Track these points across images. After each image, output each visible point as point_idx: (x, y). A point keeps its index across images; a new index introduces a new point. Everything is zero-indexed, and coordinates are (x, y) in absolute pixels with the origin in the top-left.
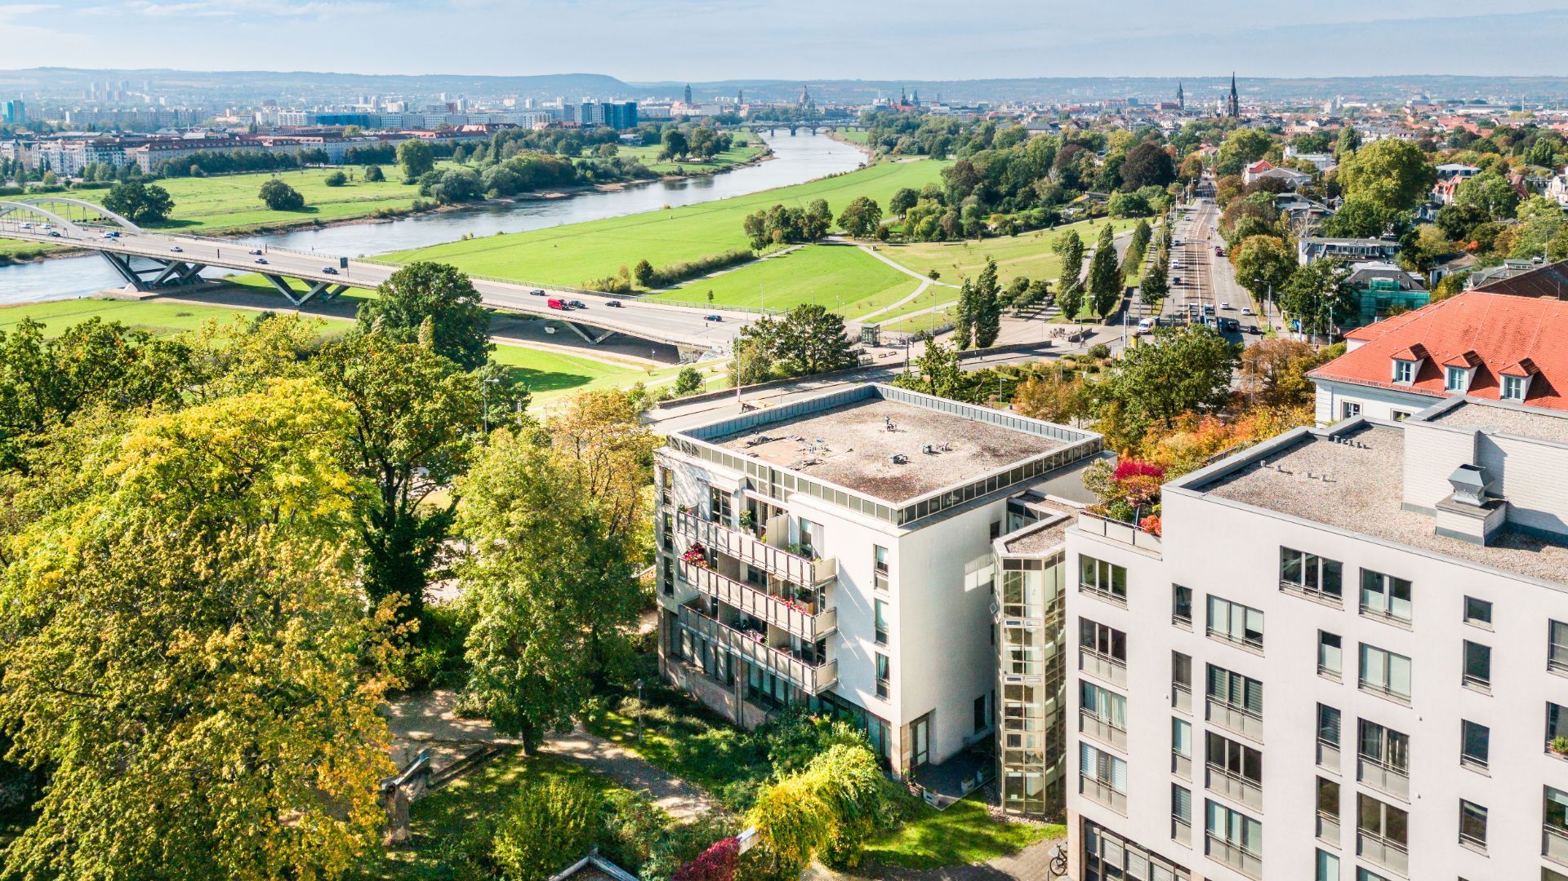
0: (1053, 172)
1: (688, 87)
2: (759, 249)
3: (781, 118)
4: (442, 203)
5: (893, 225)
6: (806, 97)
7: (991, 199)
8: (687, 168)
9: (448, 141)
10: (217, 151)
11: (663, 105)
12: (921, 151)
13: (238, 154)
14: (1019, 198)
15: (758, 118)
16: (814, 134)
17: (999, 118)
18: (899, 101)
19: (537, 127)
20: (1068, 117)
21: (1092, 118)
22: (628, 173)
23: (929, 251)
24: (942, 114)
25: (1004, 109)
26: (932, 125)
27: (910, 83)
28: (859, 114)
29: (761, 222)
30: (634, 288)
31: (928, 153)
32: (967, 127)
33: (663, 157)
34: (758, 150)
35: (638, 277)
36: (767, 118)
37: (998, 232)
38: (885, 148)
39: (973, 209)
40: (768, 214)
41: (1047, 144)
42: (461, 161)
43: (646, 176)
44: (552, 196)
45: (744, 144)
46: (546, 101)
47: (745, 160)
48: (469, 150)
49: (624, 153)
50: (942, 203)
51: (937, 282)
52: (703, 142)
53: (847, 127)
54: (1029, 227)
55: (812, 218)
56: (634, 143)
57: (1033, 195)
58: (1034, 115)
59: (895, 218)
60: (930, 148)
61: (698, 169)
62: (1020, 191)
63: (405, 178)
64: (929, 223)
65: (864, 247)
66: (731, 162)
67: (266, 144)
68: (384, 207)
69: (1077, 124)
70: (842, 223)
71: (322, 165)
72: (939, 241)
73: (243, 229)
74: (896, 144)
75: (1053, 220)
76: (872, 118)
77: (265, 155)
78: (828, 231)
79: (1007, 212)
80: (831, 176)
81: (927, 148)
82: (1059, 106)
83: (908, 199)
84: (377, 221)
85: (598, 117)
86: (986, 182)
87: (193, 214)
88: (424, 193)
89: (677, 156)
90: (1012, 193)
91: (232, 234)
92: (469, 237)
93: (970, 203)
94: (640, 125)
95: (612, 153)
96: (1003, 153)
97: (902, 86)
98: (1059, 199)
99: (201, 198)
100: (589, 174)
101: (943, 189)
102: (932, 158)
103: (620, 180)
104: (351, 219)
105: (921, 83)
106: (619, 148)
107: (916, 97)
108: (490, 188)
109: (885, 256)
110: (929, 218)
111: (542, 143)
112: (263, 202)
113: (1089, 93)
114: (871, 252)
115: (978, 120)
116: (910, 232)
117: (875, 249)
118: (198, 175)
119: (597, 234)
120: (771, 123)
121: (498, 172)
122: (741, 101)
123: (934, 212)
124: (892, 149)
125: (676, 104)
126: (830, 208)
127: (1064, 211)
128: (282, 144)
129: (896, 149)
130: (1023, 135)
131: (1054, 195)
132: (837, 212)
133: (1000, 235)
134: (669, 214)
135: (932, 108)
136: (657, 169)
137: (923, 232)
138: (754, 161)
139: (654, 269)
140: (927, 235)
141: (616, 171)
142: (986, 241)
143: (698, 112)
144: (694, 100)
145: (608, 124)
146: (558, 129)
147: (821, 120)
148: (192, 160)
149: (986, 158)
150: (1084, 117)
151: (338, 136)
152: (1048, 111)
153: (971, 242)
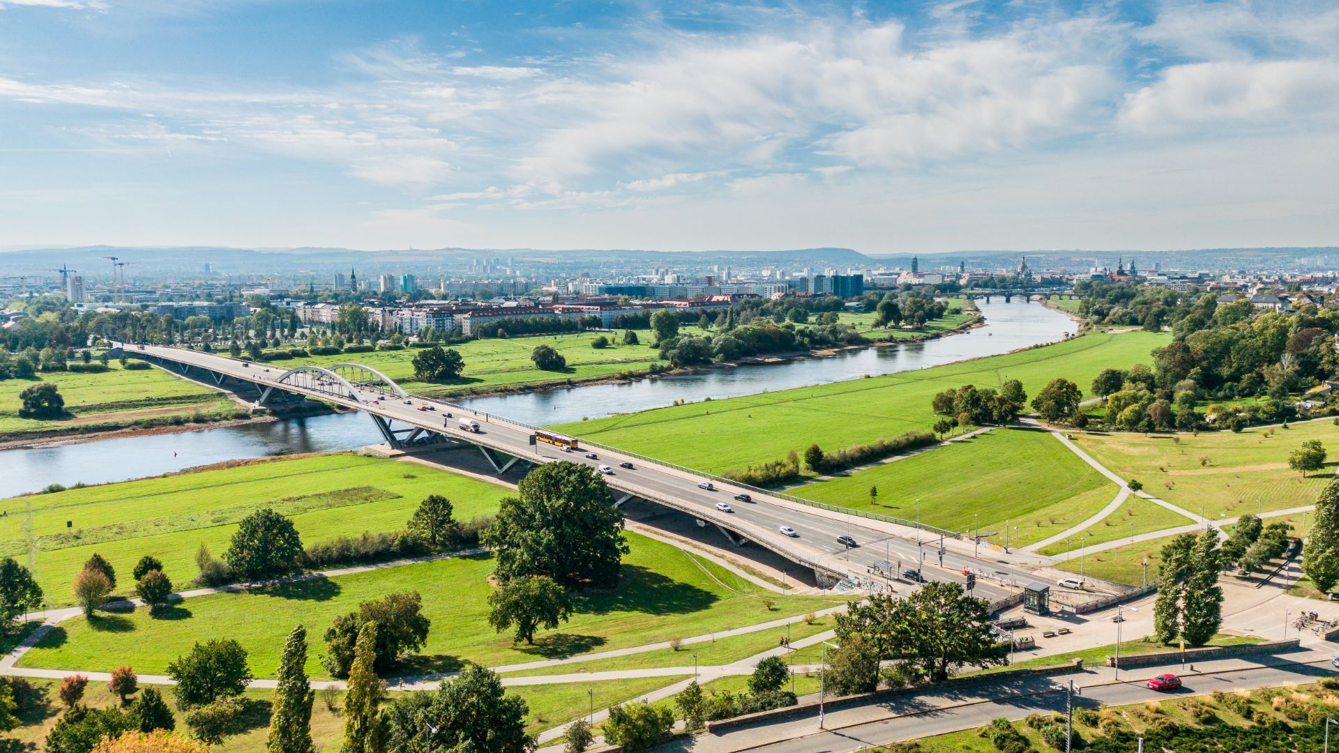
0: (1287, 358)
1: (915, 259)
2: (943, 432)
3: (998, 286)
4: (676, 366)
5: (1094, 408)
6: (1024, 267)
7: (1210, 384)
8: (898, 335)
9: (698, 309)
10: (519, 317)
11: (891, 274)
12: (1134, 322)
13: (534, 320)
14: (1243, 384)
15: (977, 285)
16: (1028, 301)
17: (1221, 289)
18: (1115, 269)
19: (775, 296)
20: (1298, 289)
21: (1325, 290)
22: (842, 340)
23: (1133, 445)
24: (1159, 284)
25: (1227, 279)
26: (1148, 295)
27: (1128, 253)
28: (1075, 282)
29: (950, 401)
30: (802, 473)
31: (1142, 324)
32: (1186, 299)
33: (877, 325)
34: (970, 317)
35: (807, 462)
36: (985, 285)
37: (1217, 424)
38: (1096, 318)
39: (1187, 395)
40: (958, 393)
41: (1277, 322)
42: (704, 327)
43: (858, 343)
44: (770, 360)
45: (958, 312)
46: (796, 271)
47: (955, 327)
48: (712, 317)
49: (845, 319)
50: (1151, 387)
51: (1139, 493)
52: (916, 311)
53: (1061, 295)
54: (1256, 421)
55: (1002, 401)
56: (857, 310)
57: (1261, 379)
58: (1260, 286)
59: (1097, 400)
60: (1144, 320)
61: (908, 335)
62: (1246, 377)
63: (654, 341)
64: (1135, 411)
65: (1059, 434)
66: (939, 328)
67: (557, 312)
68: (625, 369)
69: (1310, 297)
70: (1036, 404)
71: (597, 329)
72: (1146, 432)
73: (511, 387)
74: (1107, 314)
75: (1286, 415)
76: (1086, 286)
77: (554, 321)
78: (1020, 412)
79: (1229, 398)
80: (1037, 347)
81: (1140, 318)
82: (1287, 276)
83: (1112, 381)
84: (618, 381)
85: (827, 288)
86: (1204, 363)
87: (480, 373)
88: (663, 357)
89: (892, 323)
90: (1235, 377)
91: (501, 391)
92: (680, 403)
93: (1184, 389)
94: (867, 293)
95: (834, 321)
96: (1225, 332)
97: (1119, 256)
98: (1293, 386)
99: (496, 357)
100: (806, 340)
101: (1153, 371)
102: (1146, 329)
103: (834, 346)
104: (597, 380)
105: (1140, 252)
106: (840, 314)
107: (1133, 267)
108: (717, 353)
109: (1082, 448)
110: (1135, 407)
111: (776, 311)
112: (534, 363)
113: (1320, 262)
114: (1065, 441)
115: (1197, 291)
116: (1112, 418)
117: (1070, 438)
118: (503, 337)
119: (792, 403)
120: (987, 291)
121: (725, 340)
122: (963, 271)
123: (1141, 398)
124: (1104, 319)
125: (904, 273)
126: (1024, 389)
127: (1297, 402)
128: (569, 312)
129: (1107, 319)
130: (1248, 309)
131: (1286, 383)
132: (1032, 393)
133: (1220, 428)
134: (869, 383)
135: (1149, 278)
136: (870, 336)
137: (1127, 420)
138: (964, 328)
139: (825, 454)
140: (1133, 424)
141: (831, 338)
142: (1203, 436)
143: (921, 281)
144: (920, 268)
145: (835, 294)
146: (791, 298)
147: (1036, 287)
148: (500, 325)
149: (1207, 338)
150: (1317, 288)
151: (612, 305)
152: (1276, 282)
153: (1183, 436)
